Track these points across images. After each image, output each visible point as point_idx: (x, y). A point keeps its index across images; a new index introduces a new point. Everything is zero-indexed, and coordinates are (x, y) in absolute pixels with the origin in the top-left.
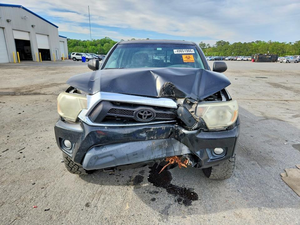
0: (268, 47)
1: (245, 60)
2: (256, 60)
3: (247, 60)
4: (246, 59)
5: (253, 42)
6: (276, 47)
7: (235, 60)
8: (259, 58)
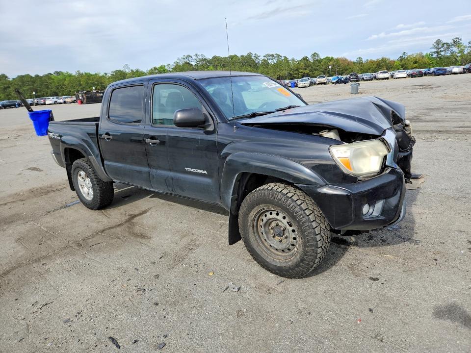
0: (79, 81)
1: (60, 103)
2: (85, 101)
3: (65, 102)
4: (61, 101)
5: (51, 74)
6: (90, 80)
7: (42, 104)
8: (88, 98)
